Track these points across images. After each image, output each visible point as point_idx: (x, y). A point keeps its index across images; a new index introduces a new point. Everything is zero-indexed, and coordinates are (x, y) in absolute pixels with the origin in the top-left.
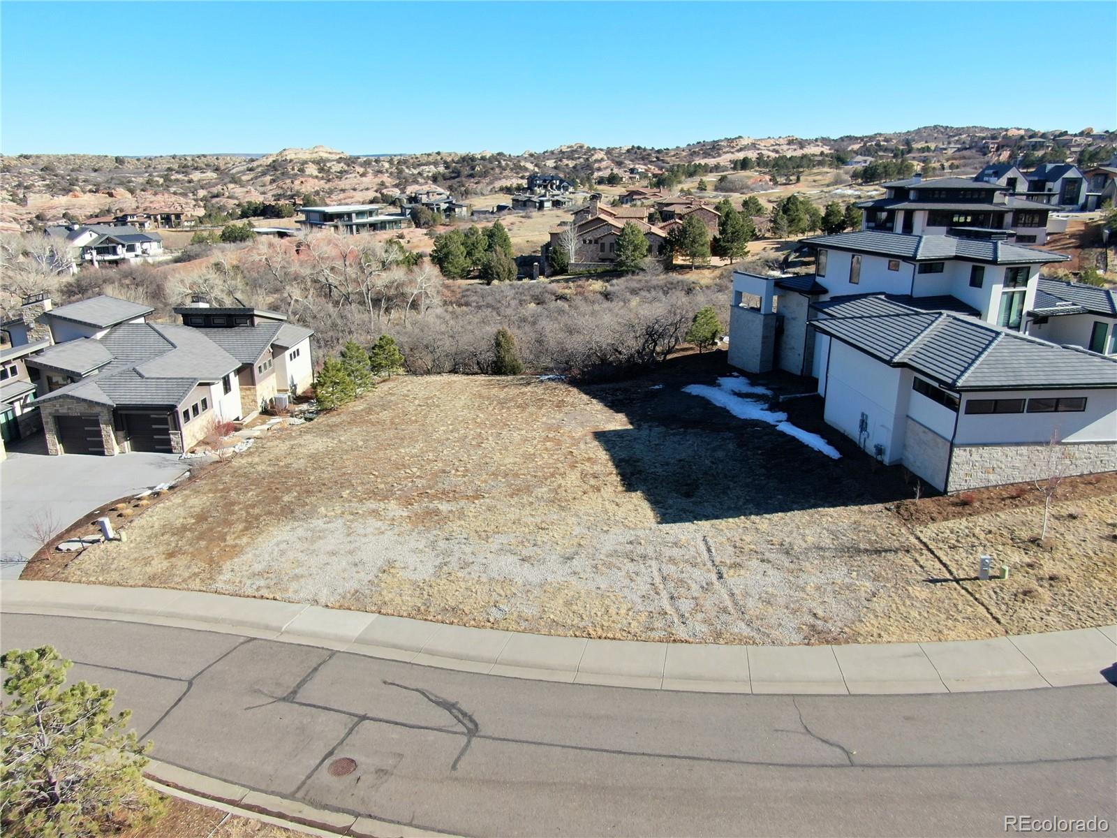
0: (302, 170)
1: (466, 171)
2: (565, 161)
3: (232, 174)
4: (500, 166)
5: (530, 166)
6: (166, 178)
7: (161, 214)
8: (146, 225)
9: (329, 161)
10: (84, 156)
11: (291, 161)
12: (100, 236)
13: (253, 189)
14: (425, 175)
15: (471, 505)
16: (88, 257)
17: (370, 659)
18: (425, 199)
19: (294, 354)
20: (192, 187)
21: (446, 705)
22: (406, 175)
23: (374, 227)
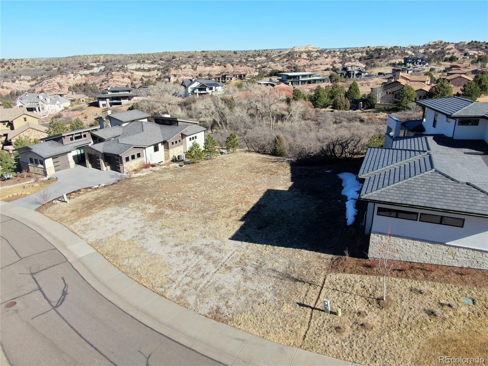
0: (300, 56)
1: (376, 55)
2: (430, 50)
3: (272, 58)
4: (393, 53)
5: (410, 53)
6: (247, 60)
7: (239, 75)
8: (233, 79)
9: (312, 51)
10: (223, 51)
11: (296, 52)
12: (201, 83)
13: (279, 64)
14: (356, 58)
15: (177, 213)
16: (195, 92)
17: (71, 267)
18: (350, 69)
19: (193, 138)
20: (255, 63)
21: (64, 293)
22: (346, 57)
23: (309, 82)
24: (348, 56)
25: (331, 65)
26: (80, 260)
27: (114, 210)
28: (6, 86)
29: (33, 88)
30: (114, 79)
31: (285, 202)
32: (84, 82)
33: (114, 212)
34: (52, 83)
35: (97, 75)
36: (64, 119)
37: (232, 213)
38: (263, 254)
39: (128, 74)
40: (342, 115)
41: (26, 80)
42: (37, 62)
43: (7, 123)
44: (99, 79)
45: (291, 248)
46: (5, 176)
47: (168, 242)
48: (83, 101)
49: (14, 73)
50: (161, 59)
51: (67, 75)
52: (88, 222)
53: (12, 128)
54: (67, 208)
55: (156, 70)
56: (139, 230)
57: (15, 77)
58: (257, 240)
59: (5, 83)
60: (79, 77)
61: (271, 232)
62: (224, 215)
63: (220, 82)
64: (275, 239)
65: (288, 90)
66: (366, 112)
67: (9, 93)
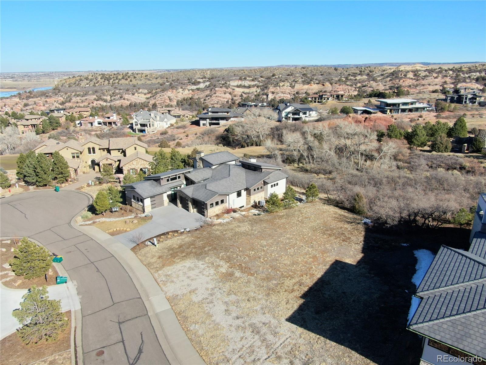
0: (405, 76)
3: (374, 77)
6: (347, 78)
7: (336, 95)
8: (330, 99)
9: (420, 71)
11: (402, 71)
12: (295, 108)
13: (380, 84)
14: (472, 78)
15: (245, 277)
16: (289, 116)
17: (150, 322)
18: (462, 92)
19: (275, 185)
20: (356, 82)
21: (140, 351)
22: (460, 77)
23: (411, 110)
24: (462, 75)
25: (441, 86)
26: (157, 315)
27: (193, 262)
28: (127, 98)
29: (148, 100)
30: (216, 95)
31: (349, 281)
32: (190, 96)
33: (192, 265)
34: (163, 97)
35: (202, 90)
36: (169, 136)
37: (295, 287)
38: (314, 348)
39: (230, 90)
40: (440, 159)
41: (143, 93)
42: (154, 76)
43: (121, 151)
44: (204, 94)
45: (343, 346)
46: (113, 209)
47: (231, 312)
48: (187, 117)
49: (135, 86)
50: (261, 77)
51: (177, 89)
52: (170, 273)
53: (125, 155)
54: (155, 253)
55: (256, 87)
56: (210, 292)
57: (135, 91)
58: (311, 328)
59: (127, 95)
60: (186, 92)
61: (327, 320)
62: (287, 288)
63: (317, 102)
64: (330, 330)
65: (385, 120)
66: (469, 157)
67: (128, 104)
